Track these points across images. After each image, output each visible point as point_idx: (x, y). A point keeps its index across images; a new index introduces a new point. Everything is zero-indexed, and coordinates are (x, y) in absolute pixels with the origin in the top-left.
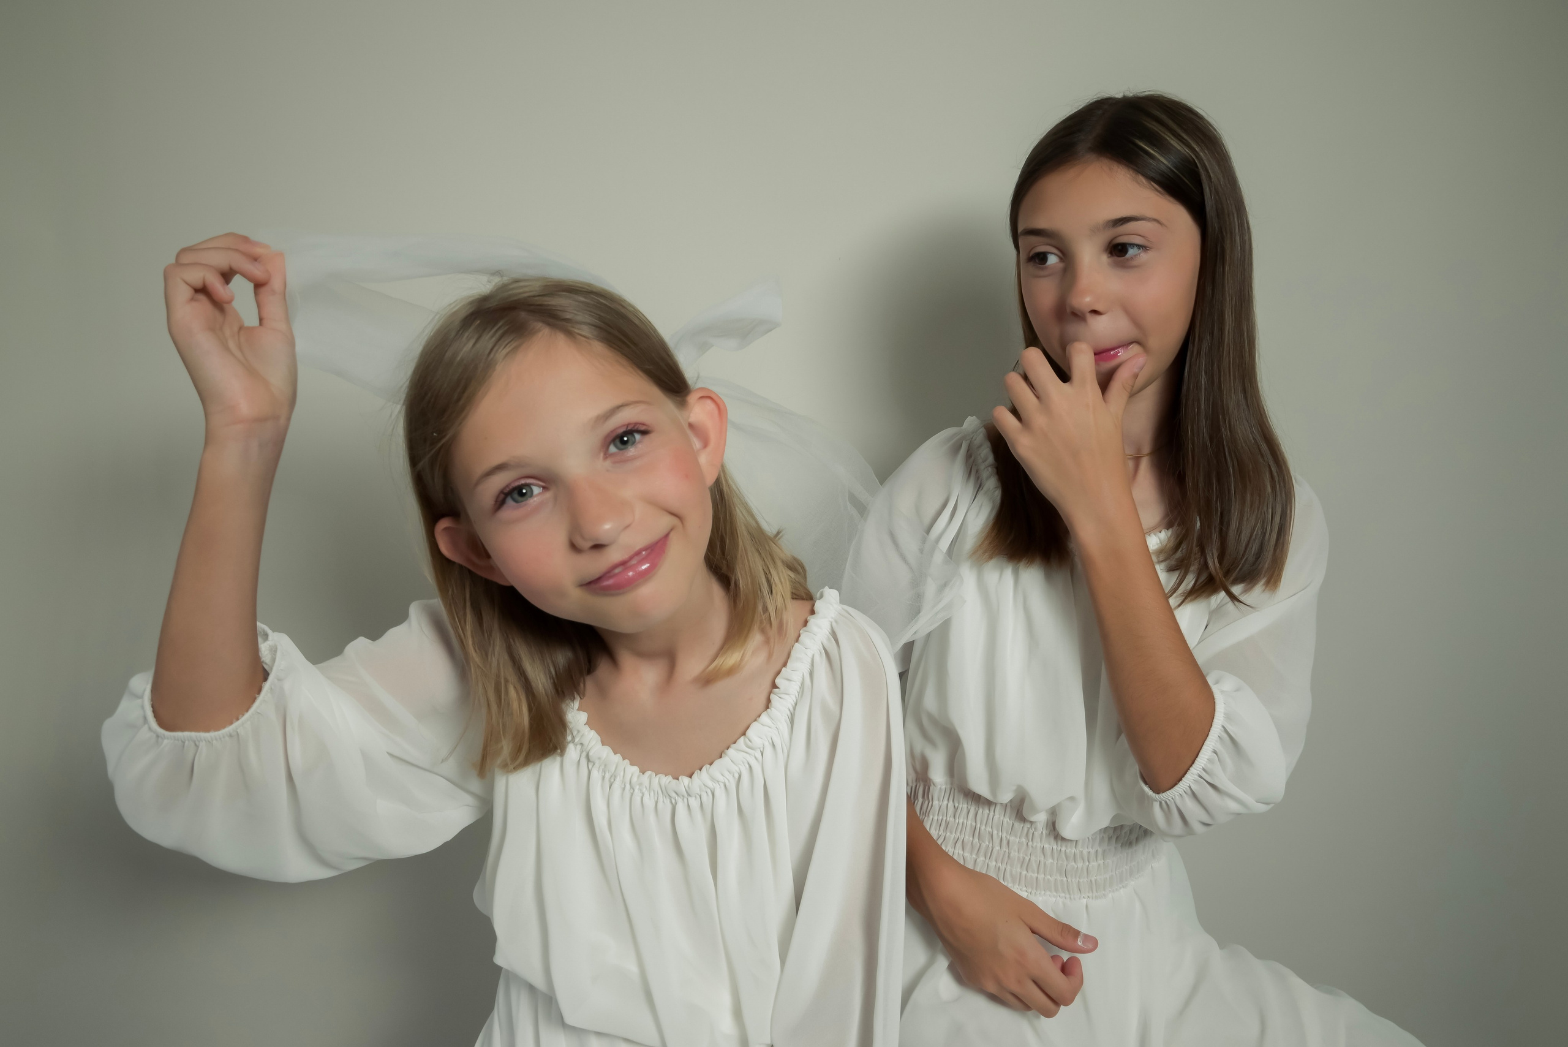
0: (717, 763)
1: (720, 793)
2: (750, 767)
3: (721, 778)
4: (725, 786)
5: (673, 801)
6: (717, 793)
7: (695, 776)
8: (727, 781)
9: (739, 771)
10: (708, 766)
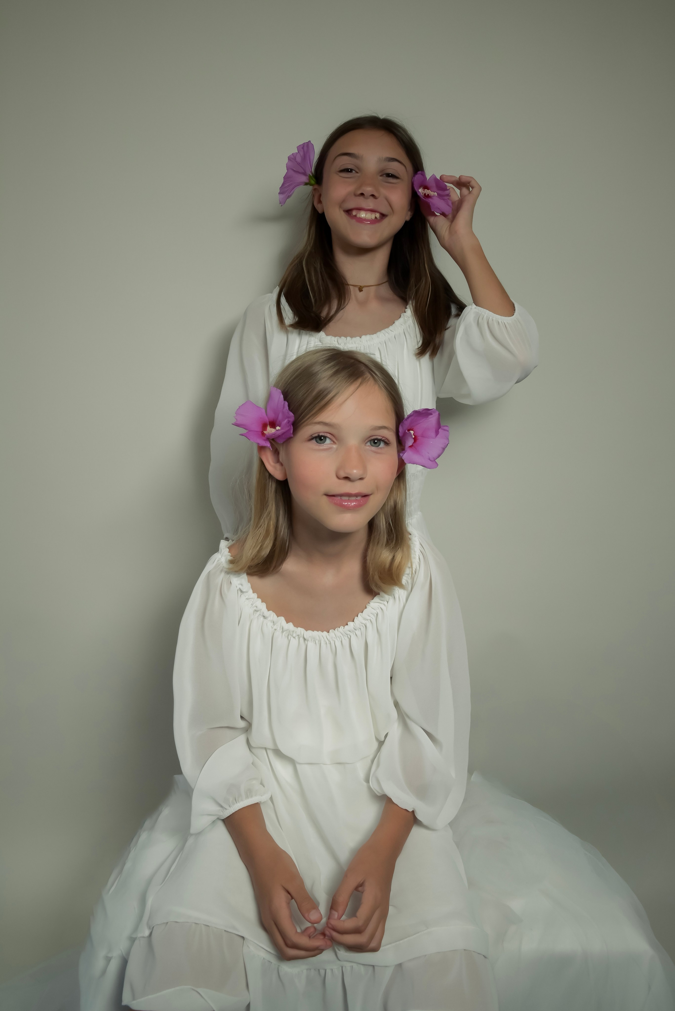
0: (365, 611)
1: (369, 625)
2: (382, 609)
3: (368, 618)
4: (371, 621)
5: (349, 636)
6: (368, 626)
7: (355, 620)
8: (371, 619)
9: (376, 613)
10: (361, 613)
